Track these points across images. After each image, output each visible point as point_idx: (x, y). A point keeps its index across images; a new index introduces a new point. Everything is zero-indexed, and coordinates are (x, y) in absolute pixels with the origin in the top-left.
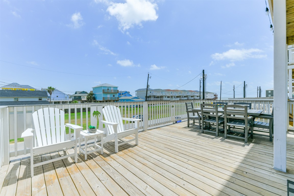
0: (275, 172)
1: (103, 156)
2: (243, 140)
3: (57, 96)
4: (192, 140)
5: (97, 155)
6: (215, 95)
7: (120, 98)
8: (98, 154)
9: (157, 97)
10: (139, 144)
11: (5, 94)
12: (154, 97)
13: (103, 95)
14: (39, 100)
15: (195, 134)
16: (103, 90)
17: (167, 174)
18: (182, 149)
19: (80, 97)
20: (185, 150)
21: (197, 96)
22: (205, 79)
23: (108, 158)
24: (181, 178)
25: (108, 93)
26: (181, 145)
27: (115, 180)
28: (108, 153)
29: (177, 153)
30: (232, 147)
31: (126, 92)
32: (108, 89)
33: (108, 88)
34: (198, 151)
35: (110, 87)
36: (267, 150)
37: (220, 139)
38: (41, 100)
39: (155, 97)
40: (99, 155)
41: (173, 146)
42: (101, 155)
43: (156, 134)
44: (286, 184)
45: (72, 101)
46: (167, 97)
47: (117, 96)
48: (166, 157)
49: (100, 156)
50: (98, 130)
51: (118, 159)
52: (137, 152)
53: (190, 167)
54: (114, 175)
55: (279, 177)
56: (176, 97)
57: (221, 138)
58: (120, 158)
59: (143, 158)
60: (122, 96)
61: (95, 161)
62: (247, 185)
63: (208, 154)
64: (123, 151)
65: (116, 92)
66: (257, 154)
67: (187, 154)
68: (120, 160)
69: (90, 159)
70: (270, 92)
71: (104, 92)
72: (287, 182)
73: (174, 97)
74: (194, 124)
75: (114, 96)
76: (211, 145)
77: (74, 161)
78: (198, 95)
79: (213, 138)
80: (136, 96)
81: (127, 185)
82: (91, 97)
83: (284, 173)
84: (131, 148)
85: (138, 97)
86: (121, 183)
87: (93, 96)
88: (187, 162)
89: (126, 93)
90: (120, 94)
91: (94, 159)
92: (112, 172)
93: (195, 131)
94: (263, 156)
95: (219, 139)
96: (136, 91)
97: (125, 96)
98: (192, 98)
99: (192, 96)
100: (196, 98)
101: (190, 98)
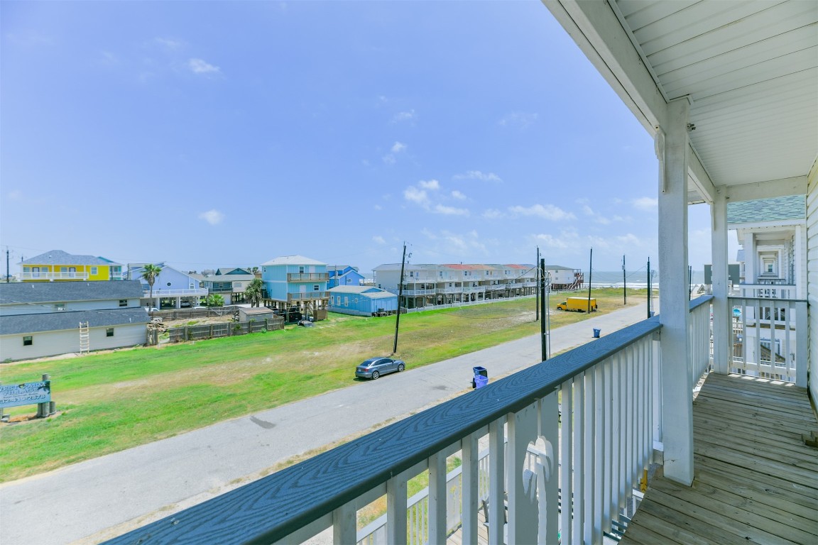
3: (169, 284)
6: (577, 275)
7: (332, 291)
9: (428, 288)
11: (30, 293)
12: (421, 286)
13: (288, 287)
14: (120, 305)
16: (289, 275)
19: (230, 284)
25: (300, 281)
31: (350, 269)
32: (302, 272)
33: (302, 268)
35: (307, 267)
38: (126, 305)
39: (423, 287)
45: (209, 295)
46: (453, 285)
47: (324, 287)
56: (477, 284)
71: (290, 279)
73: (471, 284)
78: (532, 277)
82: (256, 291)
85: (379, 286)
87: (263, 287)
89: (350, 273)
96: (373, 270)
97: (346, 281)
98: (519, 285)
99: (518, 281)
100: (528, 286)
101: (513, 286)
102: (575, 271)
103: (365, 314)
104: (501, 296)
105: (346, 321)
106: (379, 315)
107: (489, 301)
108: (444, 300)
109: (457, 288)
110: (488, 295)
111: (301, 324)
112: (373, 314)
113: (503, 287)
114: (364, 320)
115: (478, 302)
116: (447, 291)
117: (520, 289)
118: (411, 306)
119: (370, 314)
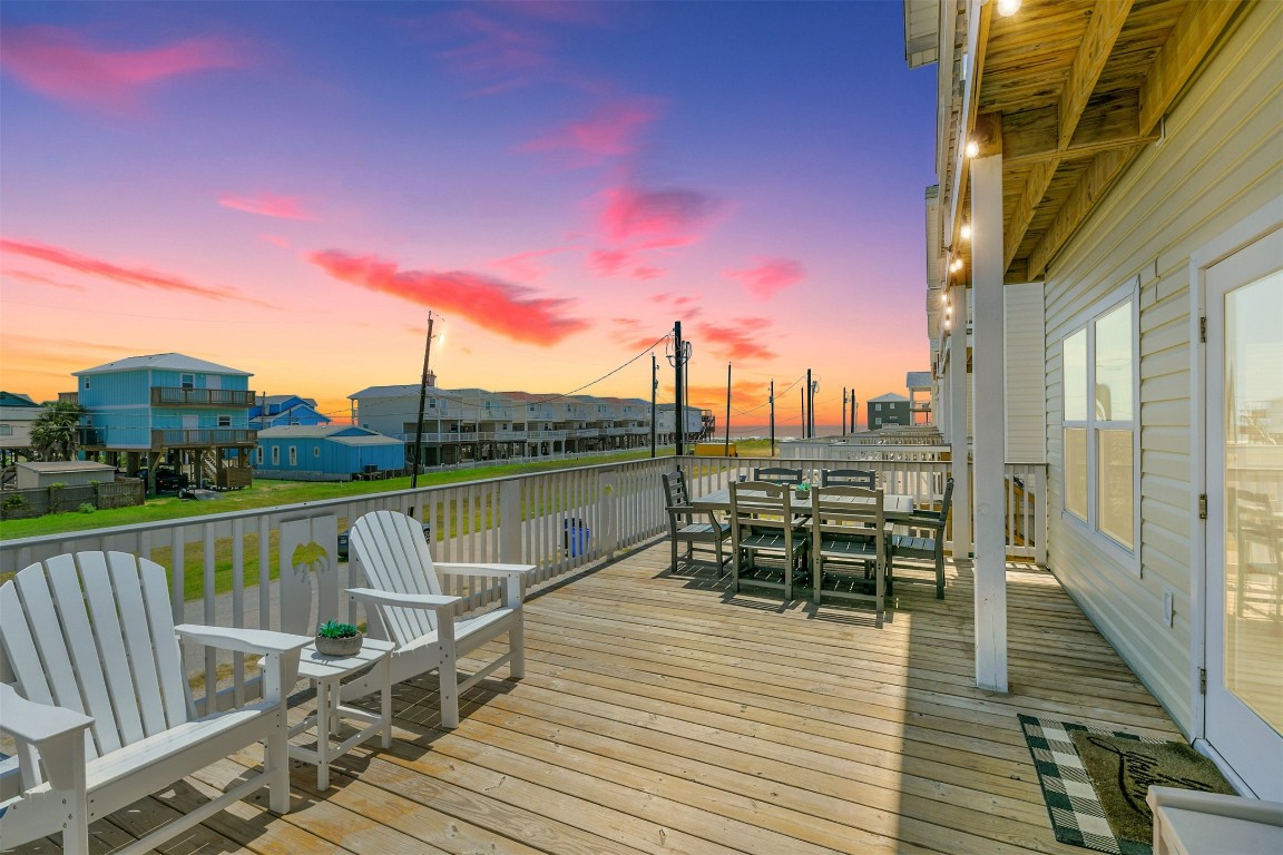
0: (984, 697)
1: (398, 756)
2: (871, 606)
4: (717, 624)
5: (363, 756)
6: (705, 419)
7: (260, 434)
8: (370, 752)
9: (463, 430)
10: (527, 674)
12: (450, 425)
13: (154, 418)
15: (713, 598)
16: (156, 391)
17: (701, 771)
18: (700, 665)
20: (712, 667)
21: (641, 424)
22: (684, 360)
23: (427, 760)
24: (754, 772)
25: (184, 406)
26: (688, 653)
27: (526, 841)
28: (412, 736)
29: (692, 687)
30: (849, 635)
31: (295, 400)
32: (187, 387)
33: (187, 378)
34: (756, 665)
35: (202, 375)
36: (942, 629)
37: (804, 610)
39: (454, 429)
40: (372, 756)
41: (661, 658)
42: (385, 751)
43: (567, 619)
44: (1019, 728)
46: (510, 427)
47: (241, 421)
48: (666, 708)
49: (381, 755)
50: (366, 642)
51: (477, 754)
52: (539, 707)
53: (763, 730)
54: (506, 822)
55: (999, 710)
56: (550, 426)
57: (804, 604)
58: (483, 747)
59: (580, 728)
60: (271, 419)
61: (378, 784)
62: (936, 751)
63: (790, 671)
64: (476, 714)
65: (239, 398)
66: (922, 647)
67: (728, 683)
68: (490, 754)
69: (343, 784)
70: (879, 408)
71: (159, 400)
72: (1018, 721)
73: (541, 427)
74: (690, 557)
75: (224, 422)
76: (784, 634)
77: (266, 809)
78: (640, 418)
79: (780, 610)
80: (356, 422)
81: (588, 844)
82: (65, 428)
83: (1004, 695)
84: (500, 697)
85: (365, 426)
86: (560, 845)
87: (81, 423)
88: (743, 715)
89: (298, 409)
90: (259, 412)
91: (361, 775)
92: (489, 815)
93: (707, 587)
94: (940, 650)
95: (798, 612)
96: (353, 398)
97: (290, 420)
98: (620, 431)
99: (618, 424)
100: (634, 432)
101: (611, 431)
102: (703, 413)
103: (337, 477)
104: (591, 448)
105: (295, 489)
106: (367, 478)
107: (573, 456)
108: (495, 454)
109: (518, 433)
110: (571, 445)
111: (188, 496)
112: (355, 477)
113: (595, 433)
114: (335, 487)
115: (553, 457)
116: (500, 435)
117: (621, 437)
118: (431, 462)
119: (348, 477)
